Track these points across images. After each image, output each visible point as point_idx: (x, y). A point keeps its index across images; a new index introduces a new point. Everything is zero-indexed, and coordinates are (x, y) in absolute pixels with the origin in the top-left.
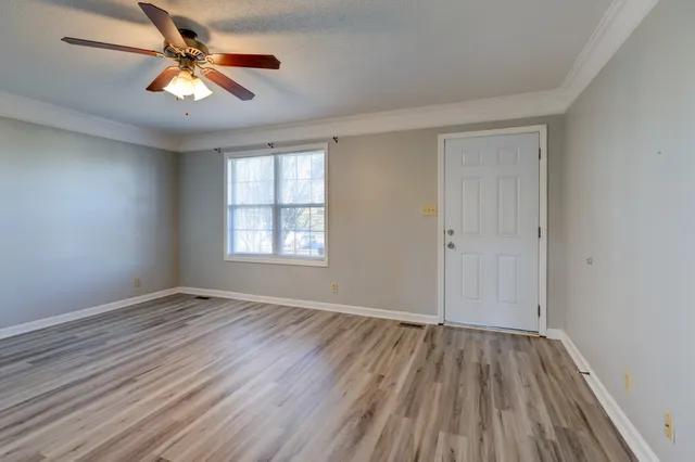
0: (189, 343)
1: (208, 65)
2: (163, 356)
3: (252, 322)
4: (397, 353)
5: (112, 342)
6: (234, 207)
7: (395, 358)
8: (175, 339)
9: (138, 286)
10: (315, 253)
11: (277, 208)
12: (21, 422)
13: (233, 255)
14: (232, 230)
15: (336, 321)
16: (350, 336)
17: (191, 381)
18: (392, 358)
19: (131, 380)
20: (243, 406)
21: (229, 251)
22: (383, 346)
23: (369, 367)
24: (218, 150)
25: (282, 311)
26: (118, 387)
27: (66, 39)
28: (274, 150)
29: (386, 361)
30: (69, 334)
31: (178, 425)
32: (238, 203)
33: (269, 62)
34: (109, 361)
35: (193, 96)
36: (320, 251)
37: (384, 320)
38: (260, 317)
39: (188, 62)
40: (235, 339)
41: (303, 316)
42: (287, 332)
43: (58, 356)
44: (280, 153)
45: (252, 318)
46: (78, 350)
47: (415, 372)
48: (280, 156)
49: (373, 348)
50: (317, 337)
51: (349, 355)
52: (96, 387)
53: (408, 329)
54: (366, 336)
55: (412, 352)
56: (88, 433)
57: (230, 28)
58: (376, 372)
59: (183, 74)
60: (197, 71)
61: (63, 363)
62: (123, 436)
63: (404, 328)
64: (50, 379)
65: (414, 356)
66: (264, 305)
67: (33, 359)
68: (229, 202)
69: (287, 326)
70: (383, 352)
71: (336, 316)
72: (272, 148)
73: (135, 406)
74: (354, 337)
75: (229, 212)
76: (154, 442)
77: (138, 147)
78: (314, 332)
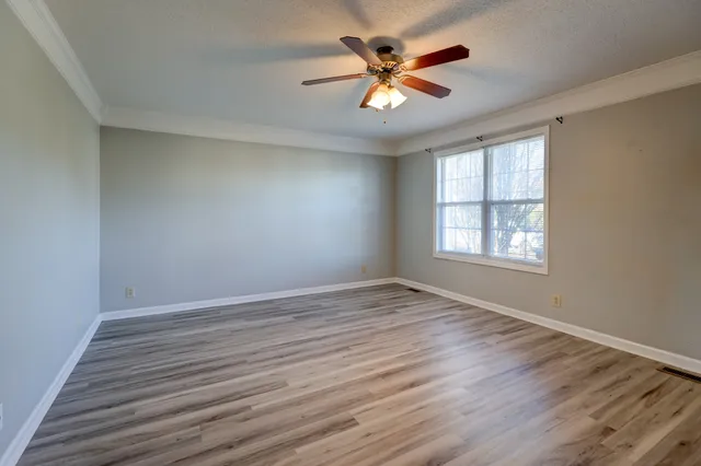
0: (394, 329)
1: (403, 73)
2: (373, 334)
3: (455, 321)
4: (647, 406)
5: (342, 314)
6: (443, 205)
7: (640, 412)
8: (384, 322)
9: (364, 273)
10: (532, 257)
11: (487, 206)
12: (282, 357)
13: (442, 252)
14: (442, 227)
15: (554, 341)
16: (572, 363)
17: (389, 363)
18: (635, 411)
19: (347, 348)
20: (429, 401)
21: (438, 249)
22: (622, 390)
23: (591, 410)
24: (429, 150)
25: (490, 317)
26: (338, 350)
27: (304, 83)
28: (485, 143)
29: (624, 411)
30: (316, 303)
31: (370, 397)
32: (447, 201)
33: (459, 53)
34: (335, 329)
35: (390, 105)
36: (538, 256)
37: (635, 356)
38: (465, 318)
39: (385, 75)
40: (434, 335)
41: (512, 327)
42: (490, 340)
43: (307, 317)
44: (490, 146)
45: (455, 318)
46: (320, 315)
47: (676, 442)
48: (490, 149)
49: (605, 389)
50: (525, 354)
51: (564, 387)
52: (325, 346)
53: (677, 379)
54: (597, 371)
55: (678, 413)
56: (313, 379)
57: (419, 32)
58: (602, 420)
59: (382, 87)
60: (394, 81)
61: (310, 323)
62: (333, 390)
63: (667, 376)
64: (302, 332)
65: (679, 420)
66: (471, 307)
67: (296, 315)
68: (439, 200)
69: (491, 334)
70: (622, 398)
71: (557, 336)
72: (481, 141)
73: (345, 369)
74: (579, 368)
75: (438, 210)
76: (351, 403)
77: (365, 156)
78: (522, 347)
